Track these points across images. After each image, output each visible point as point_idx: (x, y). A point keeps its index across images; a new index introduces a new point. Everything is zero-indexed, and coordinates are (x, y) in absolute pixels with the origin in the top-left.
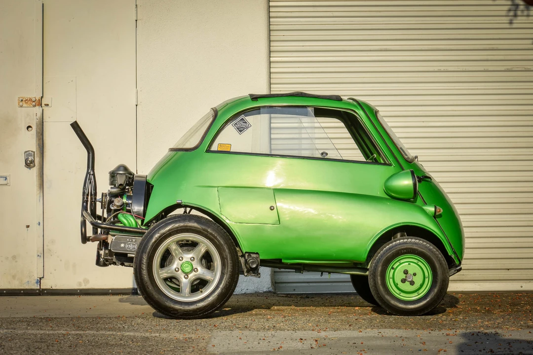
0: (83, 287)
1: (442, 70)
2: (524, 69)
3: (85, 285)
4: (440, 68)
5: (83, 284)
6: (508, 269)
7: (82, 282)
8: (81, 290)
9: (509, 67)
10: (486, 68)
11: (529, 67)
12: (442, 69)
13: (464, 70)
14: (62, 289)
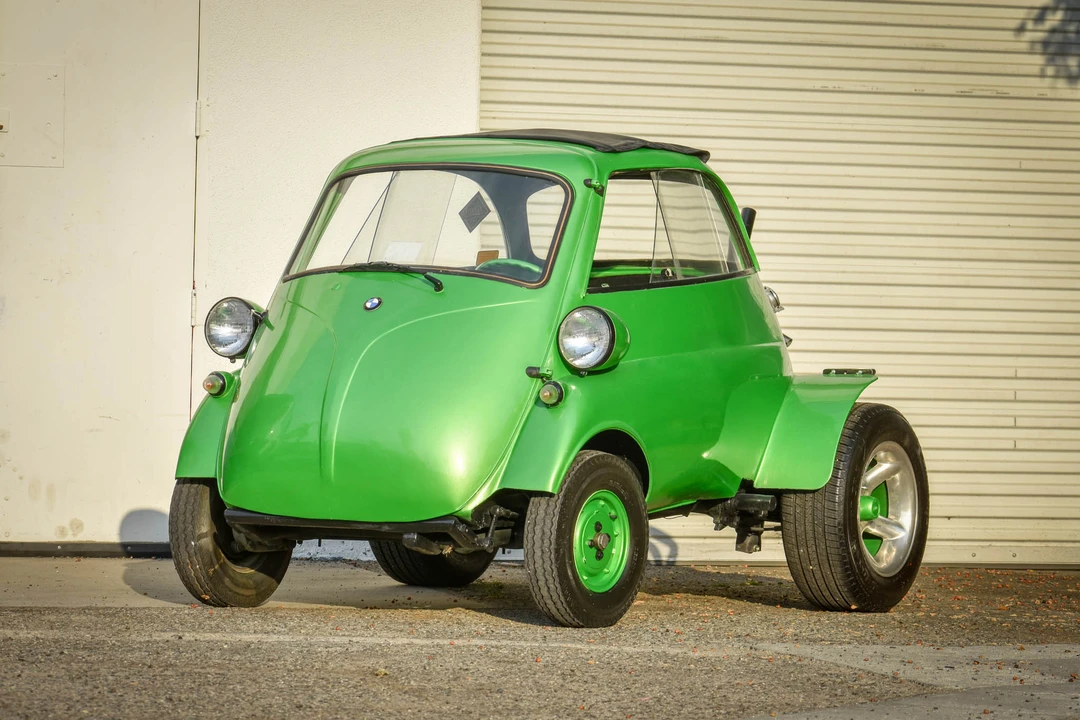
0: (70, 538)
1: (831, 88)
2: (995, 94)
3: (74, 535)
4: (825, 83)
5: (70, 532)
6: (949, 518)
7: (68, 527)
8: (64, 545)
9: (966, 89)
10: (919, 88)
11: (1005, 90)
12: (830, 85)
13: (875, 90)
14: (22, 544)
